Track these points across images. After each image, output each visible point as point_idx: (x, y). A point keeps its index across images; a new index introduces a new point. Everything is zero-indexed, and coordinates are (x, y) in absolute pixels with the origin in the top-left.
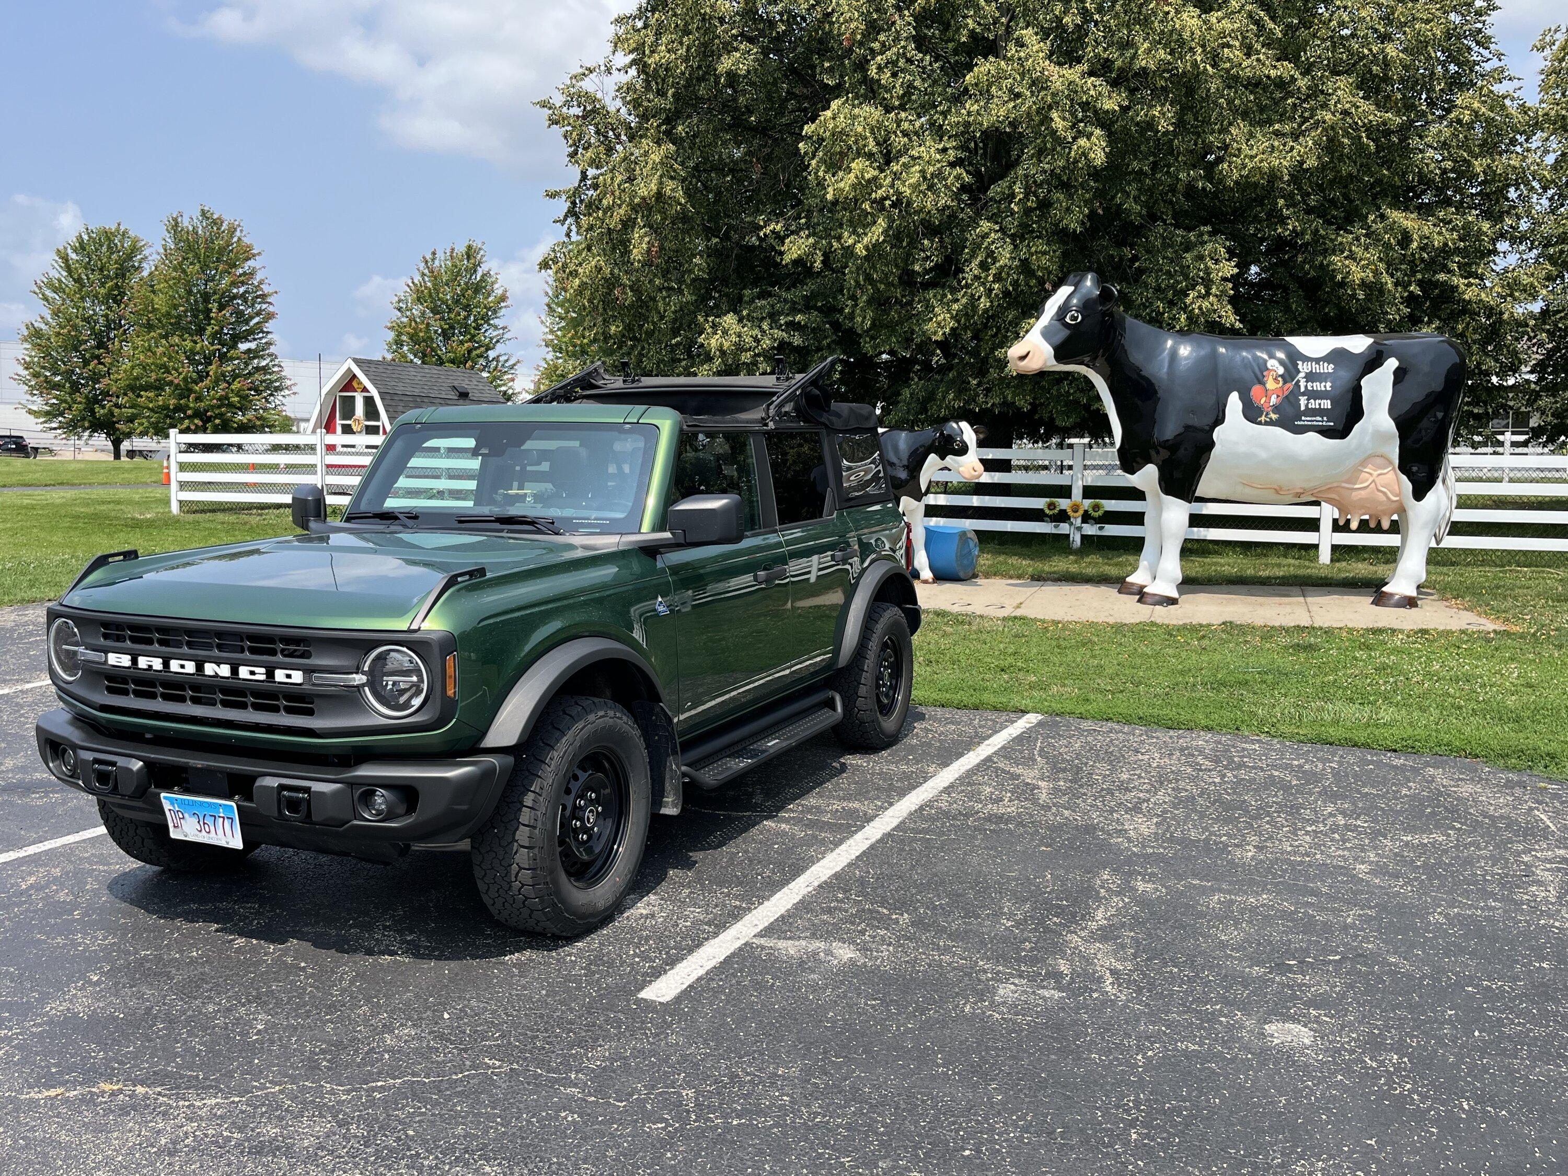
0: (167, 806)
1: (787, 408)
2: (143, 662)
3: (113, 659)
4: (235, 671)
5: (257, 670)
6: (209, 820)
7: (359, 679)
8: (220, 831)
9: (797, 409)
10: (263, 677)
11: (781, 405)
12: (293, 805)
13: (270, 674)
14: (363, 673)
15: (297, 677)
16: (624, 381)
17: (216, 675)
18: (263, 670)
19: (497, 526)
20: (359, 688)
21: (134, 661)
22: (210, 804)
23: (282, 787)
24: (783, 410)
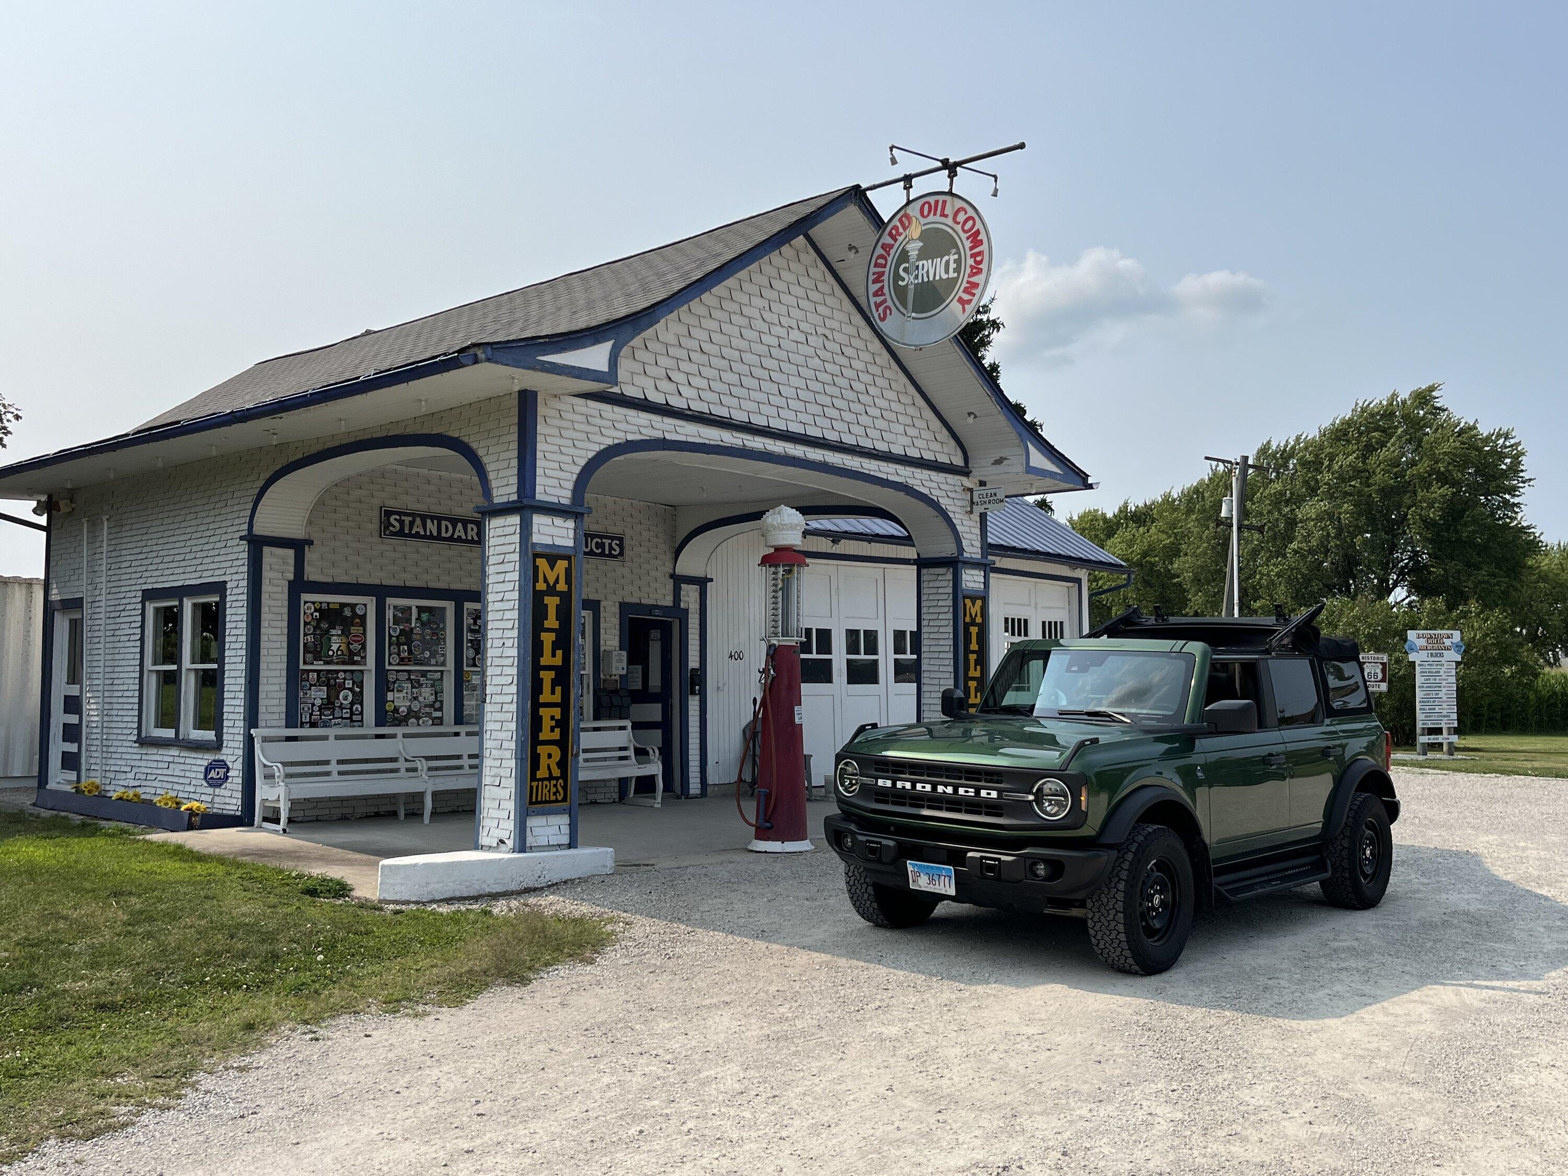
0: (910, 868)
1: (1285, 642)
2: (899, 784)
3: (881, 782)
4: (956, 791)
5: (970, 790)
6: (936, 878)
7: (1031, 798)
8: (942, 884)
9: (1293, 643)
10: (973, 794)
11: (1281, 639)
12: (990, 868)
13: (977, 793)
14: (1033, 794)
15: (994, 794)
16: (1156, 620)
17: (945, 792)
18: (973, 790)
19: (1086, 717)
20: (1030, 802)
21: (894, 784)
22: (937, 868)
23: (982, 858)
24: (1283, 643)
